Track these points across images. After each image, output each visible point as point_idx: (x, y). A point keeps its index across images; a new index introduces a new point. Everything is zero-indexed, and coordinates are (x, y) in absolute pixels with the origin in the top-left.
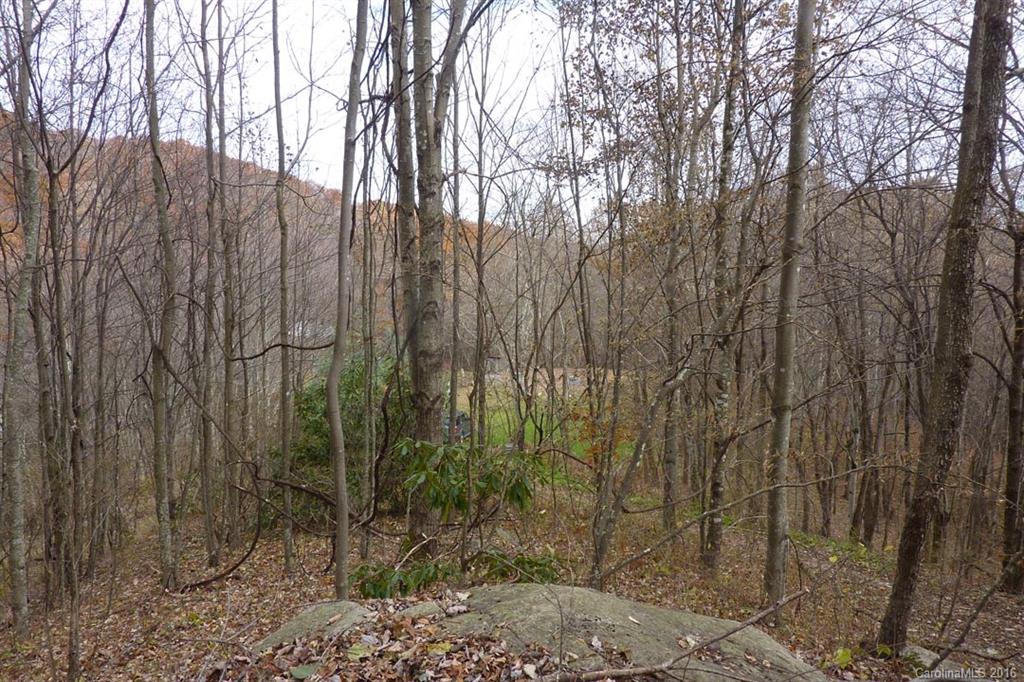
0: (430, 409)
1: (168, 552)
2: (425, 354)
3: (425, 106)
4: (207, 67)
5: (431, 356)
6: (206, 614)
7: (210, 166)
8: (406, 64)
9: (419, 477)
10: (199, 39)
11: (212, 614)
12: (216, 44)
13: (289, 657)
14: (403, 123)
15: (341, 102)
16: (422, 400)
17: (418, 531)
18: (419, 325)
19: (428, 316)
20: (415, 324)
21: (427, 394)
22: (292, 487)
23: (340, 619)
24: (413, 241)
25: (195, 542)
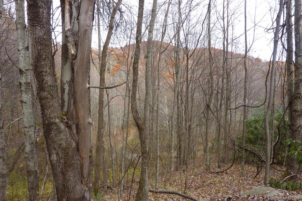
0: (296, 130)
1: (208, 162)
2: (295, 111)
3: (299, 26)
4: (224, 25)
5: (298, 112)
6: (218, 181)
7: (224, 53)
8: (291, 13)
9: (295, 153)
10: (222, 17)
11: (220, 182)
12: (227, 18)
13: (253, 200)
14: (289, 33)
15: (266, 29)
16: (293, 127)
17: (290, 171)
18: (293, 101)
19: (297, 98)
20: (292, 100)
21: (296, 125)
22: (245, 149)
23: (269, 193)
24: (292, 72)
25: (214, 161)
